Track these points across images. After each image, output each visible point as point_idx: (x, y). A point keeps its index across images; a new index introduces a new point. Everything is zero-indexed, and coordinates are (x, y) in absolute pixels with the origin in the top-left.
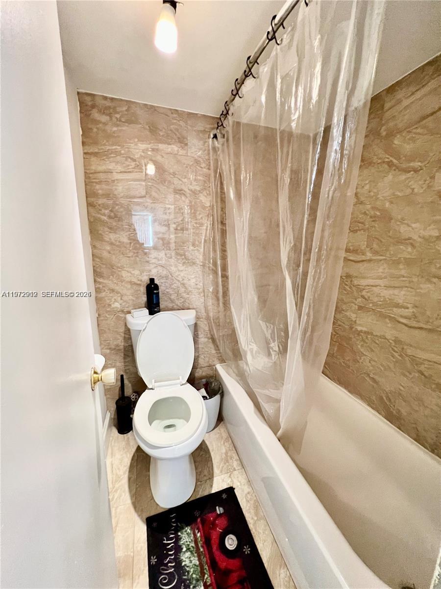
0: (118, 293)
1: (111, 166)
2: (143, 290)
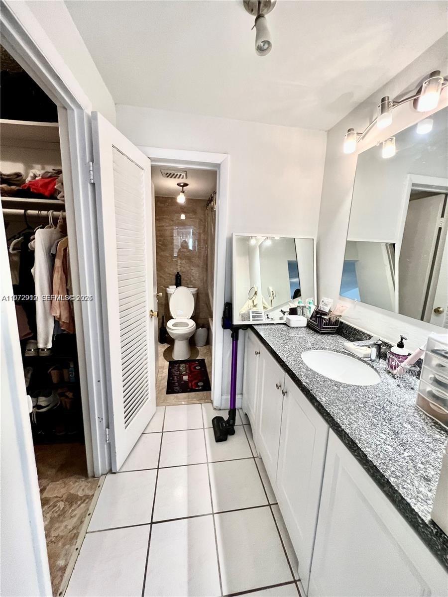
0: (163, 278)
1: (164, 224)
2: (174, 277)
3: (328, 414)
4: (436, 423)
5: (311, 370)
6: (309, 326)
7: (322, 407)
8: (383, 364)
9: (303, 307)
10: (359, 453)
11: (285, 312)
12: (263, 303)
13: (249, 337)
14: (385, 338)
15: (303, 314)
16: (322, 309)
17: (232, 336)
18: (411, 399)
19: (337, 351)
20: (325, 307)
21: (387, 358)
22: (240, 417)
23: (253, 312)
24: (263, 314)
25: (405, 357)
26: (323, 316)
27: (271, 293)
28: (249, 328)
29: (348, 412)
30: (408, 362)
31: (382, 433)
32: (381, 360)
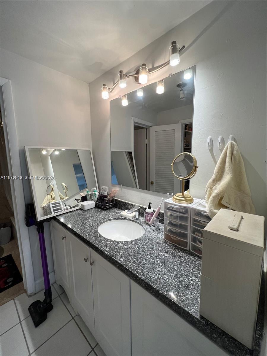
3: (128, 270)
4: (175, 246)
5: (108, 240)
6: (97, 206)
7: (123, 266)
8: (142, 220)
9: (91, 194)
10: (153, 291)
11: (78, 200)
12: (60, 195)
13: (53, 226)
14: (140, 204)
15: (91, 200)
16: (103, 194)
17: (38, 230)
18: (161, 236)
19: (118, 219)
20: (104, 192)
21: (145, 216)
22: (55, 289)
23: (52, 204)
24: (61, 204)
25: (153, 213)
26: (105, 199)
27: (65, 188)
28: (52, 220)
29: (138, 262)
30: (155, 216)
31: (159, 267)
32: (141, 218)
